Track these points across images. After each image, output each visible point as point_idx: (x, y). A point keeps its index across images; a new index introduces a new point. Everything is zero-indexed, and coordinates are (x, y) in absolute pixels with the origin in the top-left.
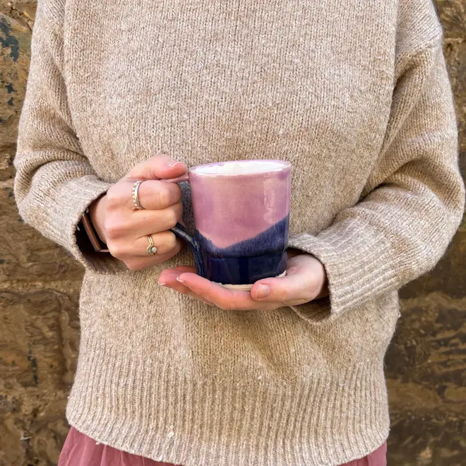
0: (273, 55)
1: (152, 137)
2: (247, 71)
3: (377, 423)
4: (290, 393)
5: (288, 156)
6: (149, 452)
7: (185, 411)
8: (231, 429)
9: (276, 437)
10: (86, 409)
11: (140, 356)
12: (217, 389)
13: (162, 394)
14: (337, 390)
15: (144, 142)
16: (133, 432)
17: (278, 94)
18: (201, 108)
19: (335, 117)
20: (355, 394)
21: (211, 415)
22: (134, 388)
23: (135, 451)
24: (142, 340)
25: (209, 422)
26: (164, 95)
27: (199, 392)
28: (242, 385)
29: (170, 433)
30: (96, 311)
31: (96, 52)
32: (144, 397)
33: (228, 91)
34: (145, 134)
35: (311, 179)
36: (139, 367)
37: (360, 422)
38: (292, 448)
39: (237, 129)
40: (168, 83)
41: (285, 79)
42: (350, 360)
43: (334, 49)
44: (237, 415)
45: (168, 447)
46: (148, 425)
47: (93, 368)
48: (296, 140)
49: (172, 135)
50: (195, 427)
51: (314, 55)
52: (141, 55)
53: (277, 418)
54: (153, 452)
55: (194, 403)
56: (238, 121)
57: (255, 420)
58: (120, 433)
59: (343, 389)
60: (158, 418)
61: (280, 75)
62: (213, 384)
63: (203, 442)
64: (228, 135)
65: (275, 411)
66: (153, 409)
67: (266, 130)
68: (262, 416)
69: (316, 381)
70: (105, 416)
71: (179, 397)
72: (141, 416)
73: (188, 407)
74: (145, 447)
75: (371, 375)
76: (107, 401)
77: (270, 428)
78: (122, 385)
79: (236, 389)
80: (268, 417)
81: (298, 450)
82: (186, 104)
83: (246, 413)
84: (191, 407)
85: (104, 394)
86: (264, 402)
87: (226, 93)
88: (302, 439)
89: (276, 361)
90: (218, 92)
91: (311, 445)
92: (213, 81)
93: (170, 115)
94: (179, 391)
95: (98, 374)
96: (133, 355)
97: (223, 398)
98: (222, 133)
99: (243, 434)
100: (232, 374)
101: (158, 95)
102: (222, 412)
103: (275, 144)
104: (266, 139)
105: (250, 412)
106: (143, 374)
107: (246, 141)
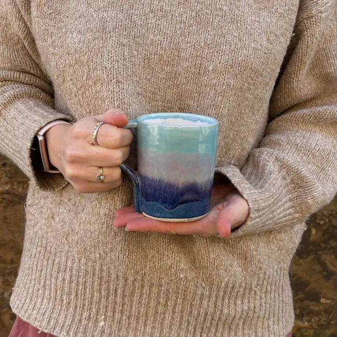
0: (206, 3)
1: (108, 68)
2: (185, 16)
3: (284, 320)
4: (207, 293)
5: (216, 88)
7: (116, 303)
8: (155, 321)
9: (195, 331)
10: (28, 299)
11: (76, 256)
12: (145, 285)
13: (96, 288)
14: (249, 294)
15: (101, 72)
16: (68, 322)
17: (209, 36)
18: (147, 46)
19: (254, 57)
20: (265, 297)
21: (138, 308)
22: (70, 282)
24: (77, 243)
25: (137, 314)
26: (117, 33)
27: (129, 287)
28: (167, 281)
29: (101, 323)
32: (80, 290)
33: (169, 32)
34: (101, 65)
36: (75, 264)
37: (269, 319)
39: (176, 64)
40: (120, 23)
41: (215, 23)
42: (261, 268)
44: (160, 309)
45: (99, 335)
46: (82, 315)
47: (35, 263)
48: (223, 75)
49: (124, 68)
50: (124, 318)
53: (195, 315)
55: (124, 296)
56: (176, 58)
57: (176, 314)
58: (57, 322)
59: (255, 293)
60: (90, 309)
61: (211, 20)
62: (142, 280)
63: (130, 331)
64: (168, 69)
65: (193, 308)
66: (87, 301)
67: (199, 66)
68: (182, 311)
69: (231, 286)
70: (43, 306)
71: (111, 291)
72: (76, 307)
73: (119, 300)
74: (80, 335)
75: (280, 280)
76: (47, 292)
77: (189, 323)
78: (60, 279)
79: (161, 286)
80: (188, 313)
82: (135, 42)
83: (169, 307)
84: (121, 300)
85: (44, 286)
86: (184, 299)
87: (167, 34)
88: (217, 333)
89: (198, 265)
90: (161, 33)
92: (157, 23)
93: (122, 51)
94: (111, 286)
95: (39, 268)
96: (70, 254)
97: (150, 293)
98: (163, 67)
99: (166, 327)
100: (159, 271)
101: (112, 33)
102: (148, 305)
103: (206, 78)
104: (199, 73)
105: (172, 307)
106: (79, 271)
107: (183, 75)
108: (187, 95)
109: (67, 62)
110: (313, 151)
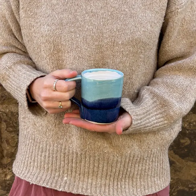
0: (116, 7)
1: (64, 45)
2: (105, 15)
4: (120, 160)
5: (123, 53)
6: (55, 187)
7: (72, 167)
8: (93, 176)
9: (114, 180)
11: (51, 143)
12: (87, 157)
13: (62, 159)
14: (143, 162)
15: (61, 47)
16: (48, 178)
17: (119, 25)
18: (85, 32)
19: (144, 35)
20: (152, 164)
21: (84, 169)
22: (49, 157)
23: (49, 186)
25: (83, 172)
26: (68, 26)
27: (79, 158)
28: (98, 154)
29: (65, 178)
30: (29, 121)
31: (35, 3)
32: (54, 161)
33: (96, 24)
34: (61, 43)
35: (133, 62)
36: (51, 147)
37: (154, 177)
38: (121, 186)
39: (101, 41)
40: (70, 20)
41: (122, 18)
42: (149, 147)
43: (143, 4)
44: (95, 169)
45: (64, 185)
46: (55, 175)
47: (29, 148)
48: (127, 46)
49: (72, 44)
50: (77, 175)
51: (134, 7)
52: (58, 7)
53: (114, 172)
54: (57, 187)
55: (76, 163)
56: (101, 37)
57: (104, 172)
58: (41, 178)
59: (146, 161)
60: (60, 171)
61: (119, 16)
62: (85, 154)
63: (80, 182)
64: (97, 43)
65: (113, 168)
66: (58, 167)
67: (114, 41)
68: (107, 170)
69: (132, 156)
70: (34, 171)
71: (70, 160)
72: (52, 171)
73: (74, 165)
74: (54, 185)
75: (161, 156)
76: (36, 164)
77: (111, 176)
78: (43, 156)
79: (95, 157)
80: (110, 171)
81: (124, 188)
82: (78, 30)
83: (100, 168)
84: (75, 165)
85: (34, 160)
86: (108, 163)
88: (126, 183)
89: (113, 145)
90: (92, 24)
91: (130, 186)
92: (90, 19)
93: (71, 35)
94: (70, 158)
95: (31, 151)
96: (48, 142)
97: (90, 160)
98: (94, 42)
99: (99, 178)
100: (94, 150)
101: (66, 26)
102: (89, 168)
103: (117, 48)
104: (113, 45)
105: (102, 168)
106: (53, 151)
107: (105, 46)
108: (107, 57)
109: (42, 41)
110: (176, 86)
